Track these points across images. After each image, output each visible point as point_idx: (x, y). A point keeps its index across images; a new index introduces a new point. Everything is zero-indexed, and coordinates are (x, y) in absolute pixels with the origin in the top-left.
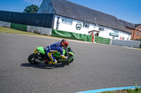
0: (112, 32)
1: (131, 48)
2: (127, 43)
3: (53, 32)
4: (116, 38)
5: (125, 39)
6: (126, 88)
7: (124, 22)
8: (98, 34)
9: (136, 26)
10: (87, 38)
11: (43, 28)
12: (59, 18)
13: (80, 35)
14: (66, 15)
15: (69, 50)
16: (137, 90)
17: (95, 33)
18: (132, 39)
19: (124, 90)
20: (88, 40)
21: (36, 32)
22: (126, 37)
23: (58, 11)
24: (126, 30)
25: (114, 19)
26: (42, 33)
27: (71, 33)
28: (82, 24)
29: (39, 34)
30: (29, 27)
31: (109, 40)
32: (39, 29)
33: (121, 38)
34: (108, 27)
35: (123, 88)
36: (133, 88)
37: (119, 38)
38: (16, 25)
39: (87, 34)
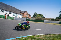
0: (15, 14)
4: (16, 17)
5: (20, 17)
7: (20, 10)
9: (25, 12)
10: (3, 17)
16: (22, 38)
18: (23, 17)
19: (17, 39)
22: (21, 16)
25: (15, 9)
28: (1, 10)
33: (18, 17)
34: (13, 12)
37: (17, 17)
39: (3, 15)
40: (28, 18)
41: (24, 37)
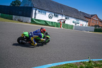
0: (75, 20)
1: (88, 32)
2: (85, 29)
3: (32, 20)
4: (77, 25)
5: (84, 26)
6: (82, 61)
7: (83, 13)
8: (64, 22)
9: (92, 16)
10: (57, 25)
11: (24, 18)
12: (36, 10)
13: (52, 22)
14: (41, 8)
15: (47, 34)
16: (90, 62)
17: (62, 21)
18: (89, 25)
19: (81, 62)
20: (57, 27)
21: (19, 21)
22: (85, 24)
23: (35, 5)
24: (85, 19)
25: (76, 11)
26: (24, 21)
27: (45, 21)
28: (53, 15)
29: (22, 21)
30: (14, 17)
31: (73, 26)
32: (22, 18)
33: (81, 25)
34: (71, 17)
35: (80, 61)
36: (87, 61)
37: (79, 25)
38: (4, 15)
39: (57, 22)
40: (99, 27)
41: (94, 60)
